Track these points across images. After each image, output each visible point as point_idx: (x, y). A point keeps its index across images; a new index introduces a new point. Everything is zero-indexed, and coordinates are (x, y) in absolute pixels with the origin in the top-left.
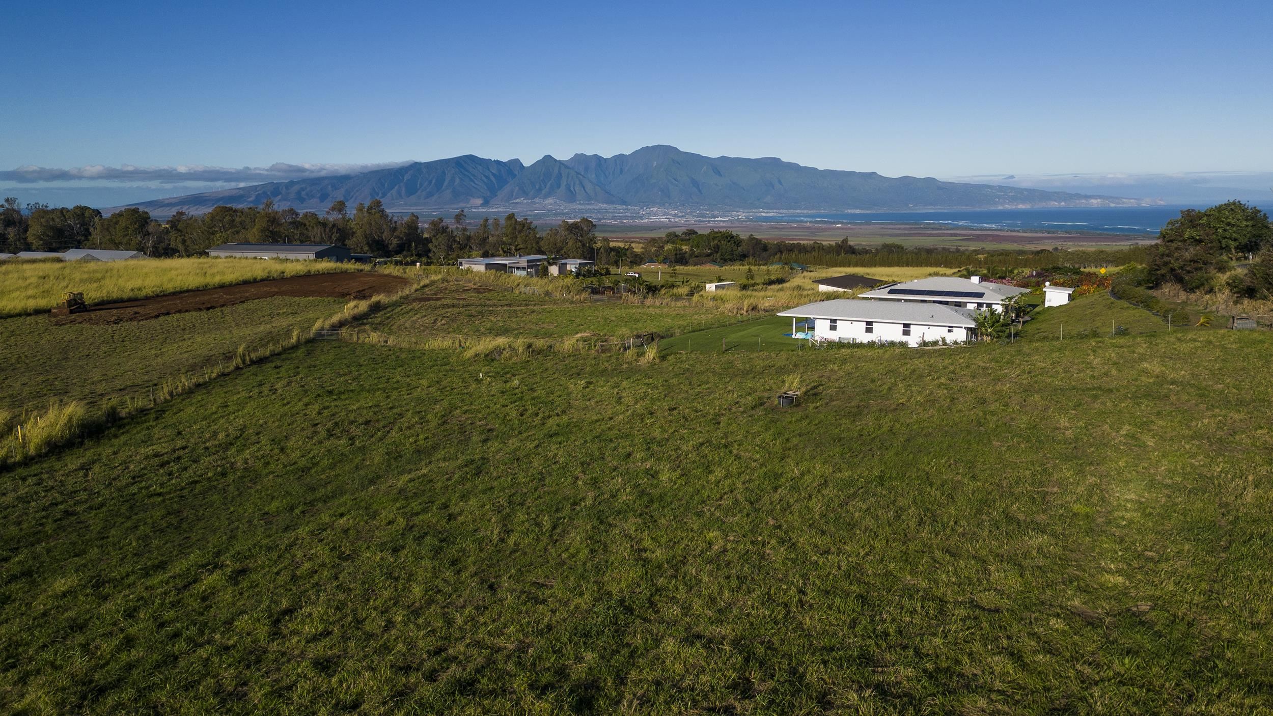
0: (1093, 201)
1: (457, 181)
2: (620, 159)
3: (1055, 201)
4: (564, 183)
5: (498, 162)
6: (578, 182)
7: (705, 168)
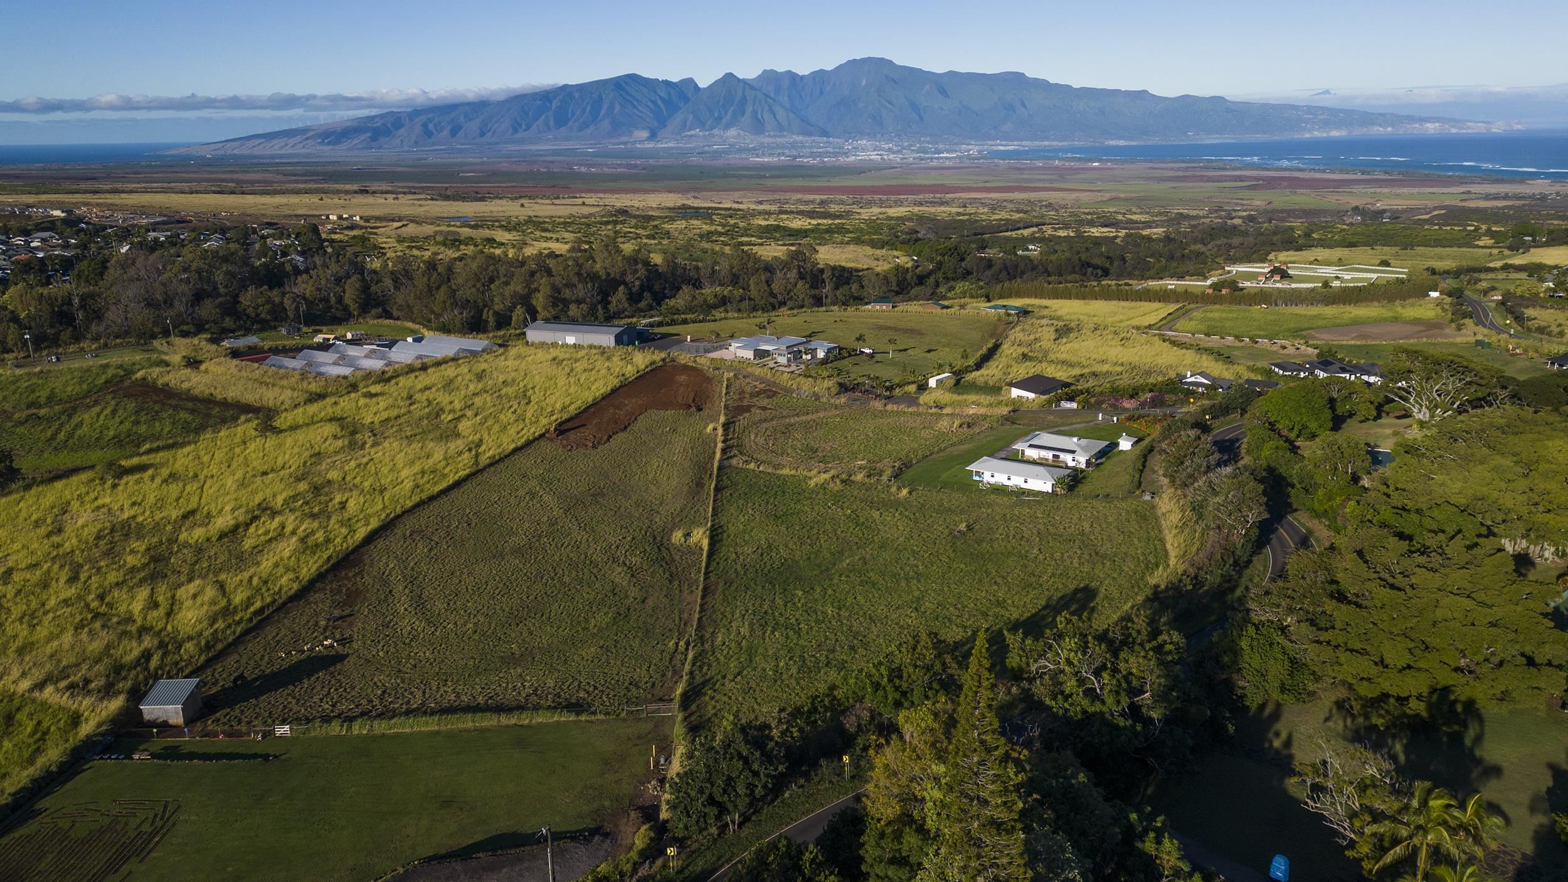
0: (1429, 125)
1: (618, 108)
2: (820, 76)
3: (1380, 126)
4: (749, 109)
5: (667, 83)
6: (766, 108)
7: (927, 87)
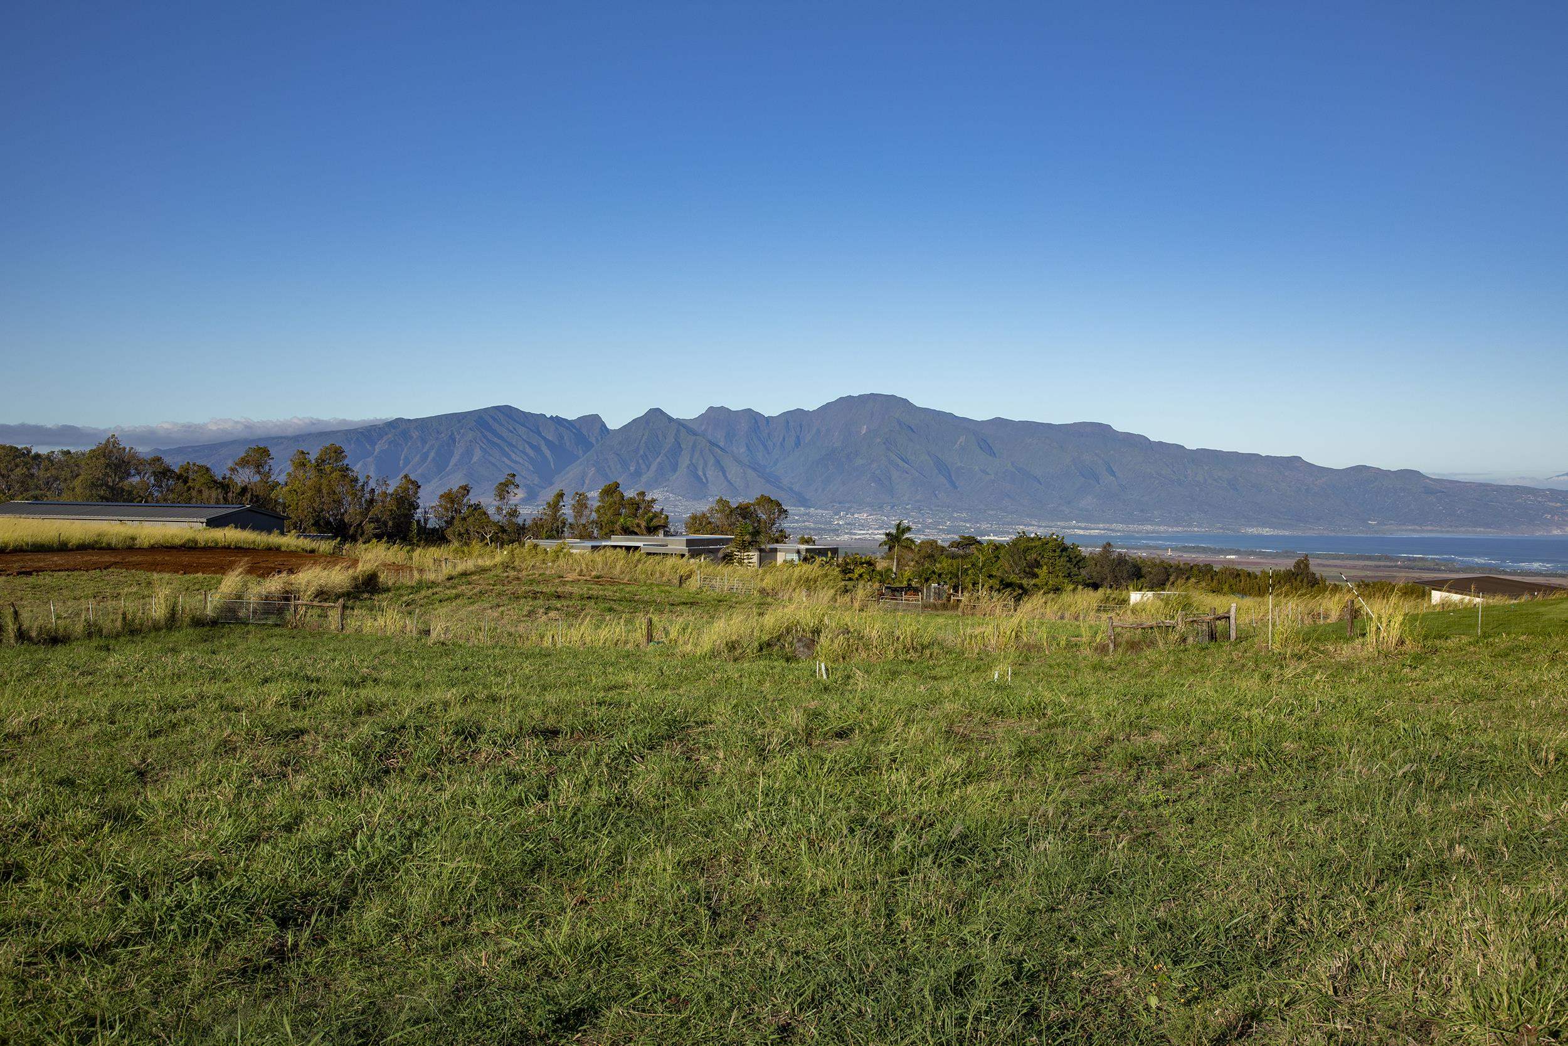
1: (477, 455)
2: (795, 419)
4: (684, 462)
5: (557, 421)
6: (712, 461)
7: (962, 439)
